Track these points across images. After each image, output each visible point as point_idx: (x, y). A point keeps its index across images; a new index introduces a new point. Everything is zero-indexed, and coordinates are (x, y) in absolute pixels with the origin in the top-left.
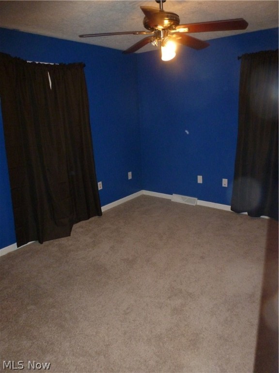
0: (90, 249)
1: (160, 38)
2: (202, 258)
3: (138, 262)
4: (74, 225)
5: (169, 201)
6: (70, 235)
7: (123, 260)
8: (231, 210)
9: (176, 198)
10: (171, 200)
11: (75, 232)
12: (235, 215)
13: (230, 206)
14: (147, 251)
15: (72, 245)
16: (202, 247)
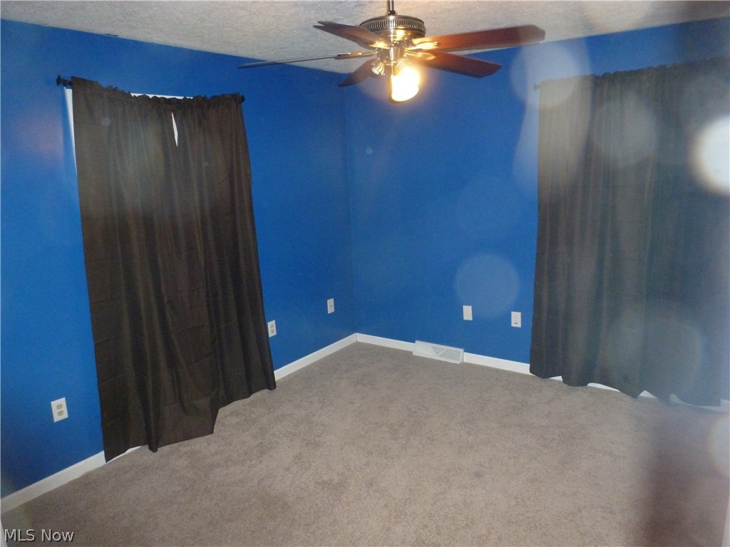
0: (254, 462)
1: (389, 60)
2: (478, 475)
3: (351, 488)
4: (220, 410)
5: (408, 355)
6: (213, 433)
7: (320, 484)
8: (531, 372)
9: (422, 349)
10: (412, 353)
11: (223, 425)
12: (538, 381)
13: (529, 365)
14: (367, 464)
15: (216, 453)
16: (476, 451)
